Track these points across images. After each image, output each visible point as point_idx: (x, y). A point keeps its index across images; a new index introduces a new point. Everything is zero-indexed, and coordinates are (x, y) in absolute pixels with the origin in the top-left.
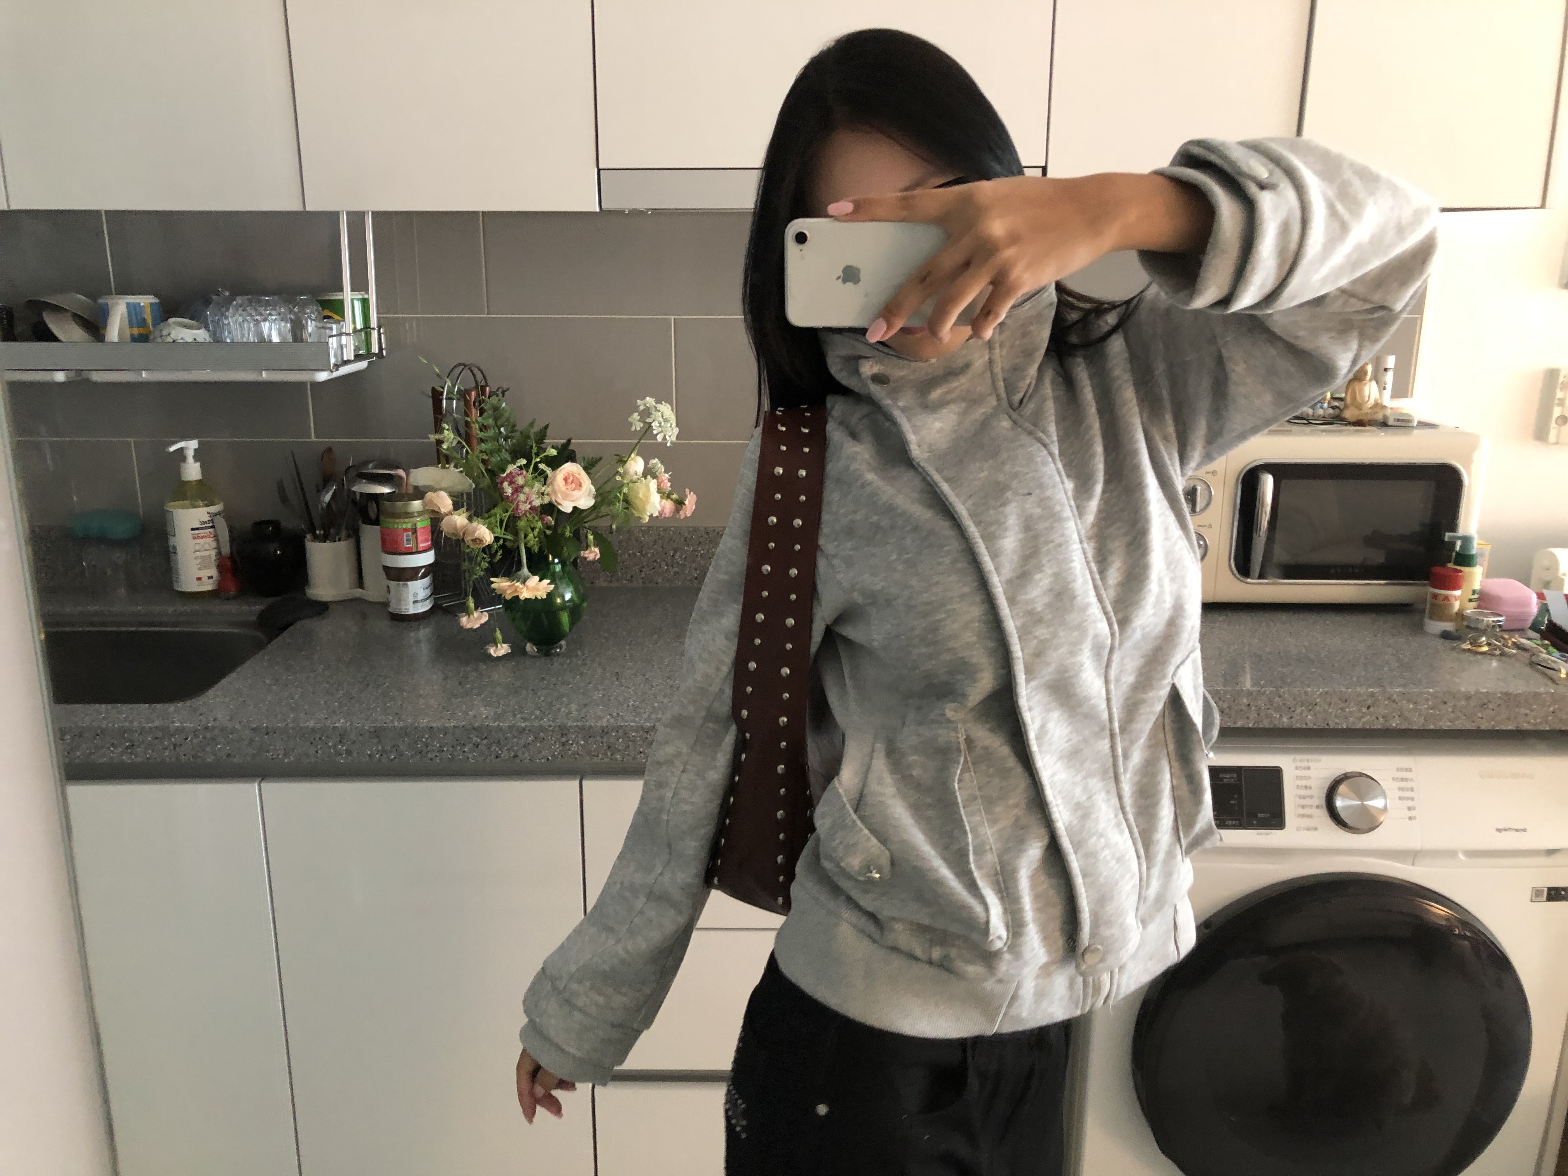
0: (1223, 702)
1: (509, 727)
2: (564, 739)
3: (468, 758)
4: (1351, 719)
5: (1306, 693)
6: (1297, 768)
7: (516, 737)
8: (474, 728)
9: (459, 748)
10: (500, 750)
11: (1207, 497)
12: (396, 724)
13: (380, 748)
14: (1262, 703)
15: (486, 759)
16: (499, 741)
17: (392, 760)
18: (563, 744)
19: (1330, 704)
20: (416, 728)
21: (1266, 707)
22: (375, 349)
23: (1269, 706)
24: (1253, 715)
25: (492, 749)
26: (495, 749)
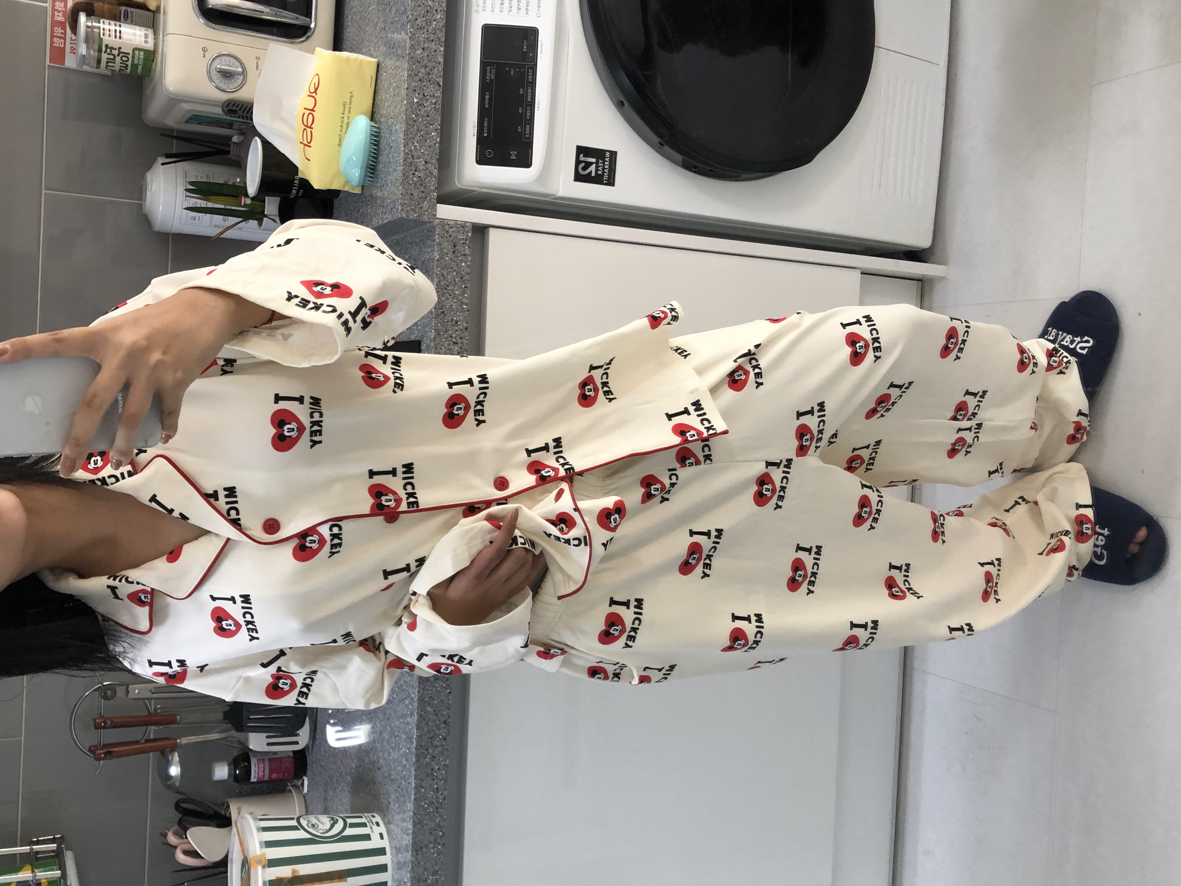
0: (419, 72)
1: (417, 729)
3: (445, 765)
6: (484, 10)
7: (427, 723)
8: (418, 761)
9: (435, 774)
10: (439, 737)
11: (228, 58)
12: (410, 832)
13: (432, 846)
14: (422, 37)
15: (446, 749)
16: (431, 738)
17: (444, 834)
20: (414, 813)
21: (427, 33)
22: (54, 846)
23: (425, 30)
24: (433, 46)
25: (437, 744)
26: (438, 741)
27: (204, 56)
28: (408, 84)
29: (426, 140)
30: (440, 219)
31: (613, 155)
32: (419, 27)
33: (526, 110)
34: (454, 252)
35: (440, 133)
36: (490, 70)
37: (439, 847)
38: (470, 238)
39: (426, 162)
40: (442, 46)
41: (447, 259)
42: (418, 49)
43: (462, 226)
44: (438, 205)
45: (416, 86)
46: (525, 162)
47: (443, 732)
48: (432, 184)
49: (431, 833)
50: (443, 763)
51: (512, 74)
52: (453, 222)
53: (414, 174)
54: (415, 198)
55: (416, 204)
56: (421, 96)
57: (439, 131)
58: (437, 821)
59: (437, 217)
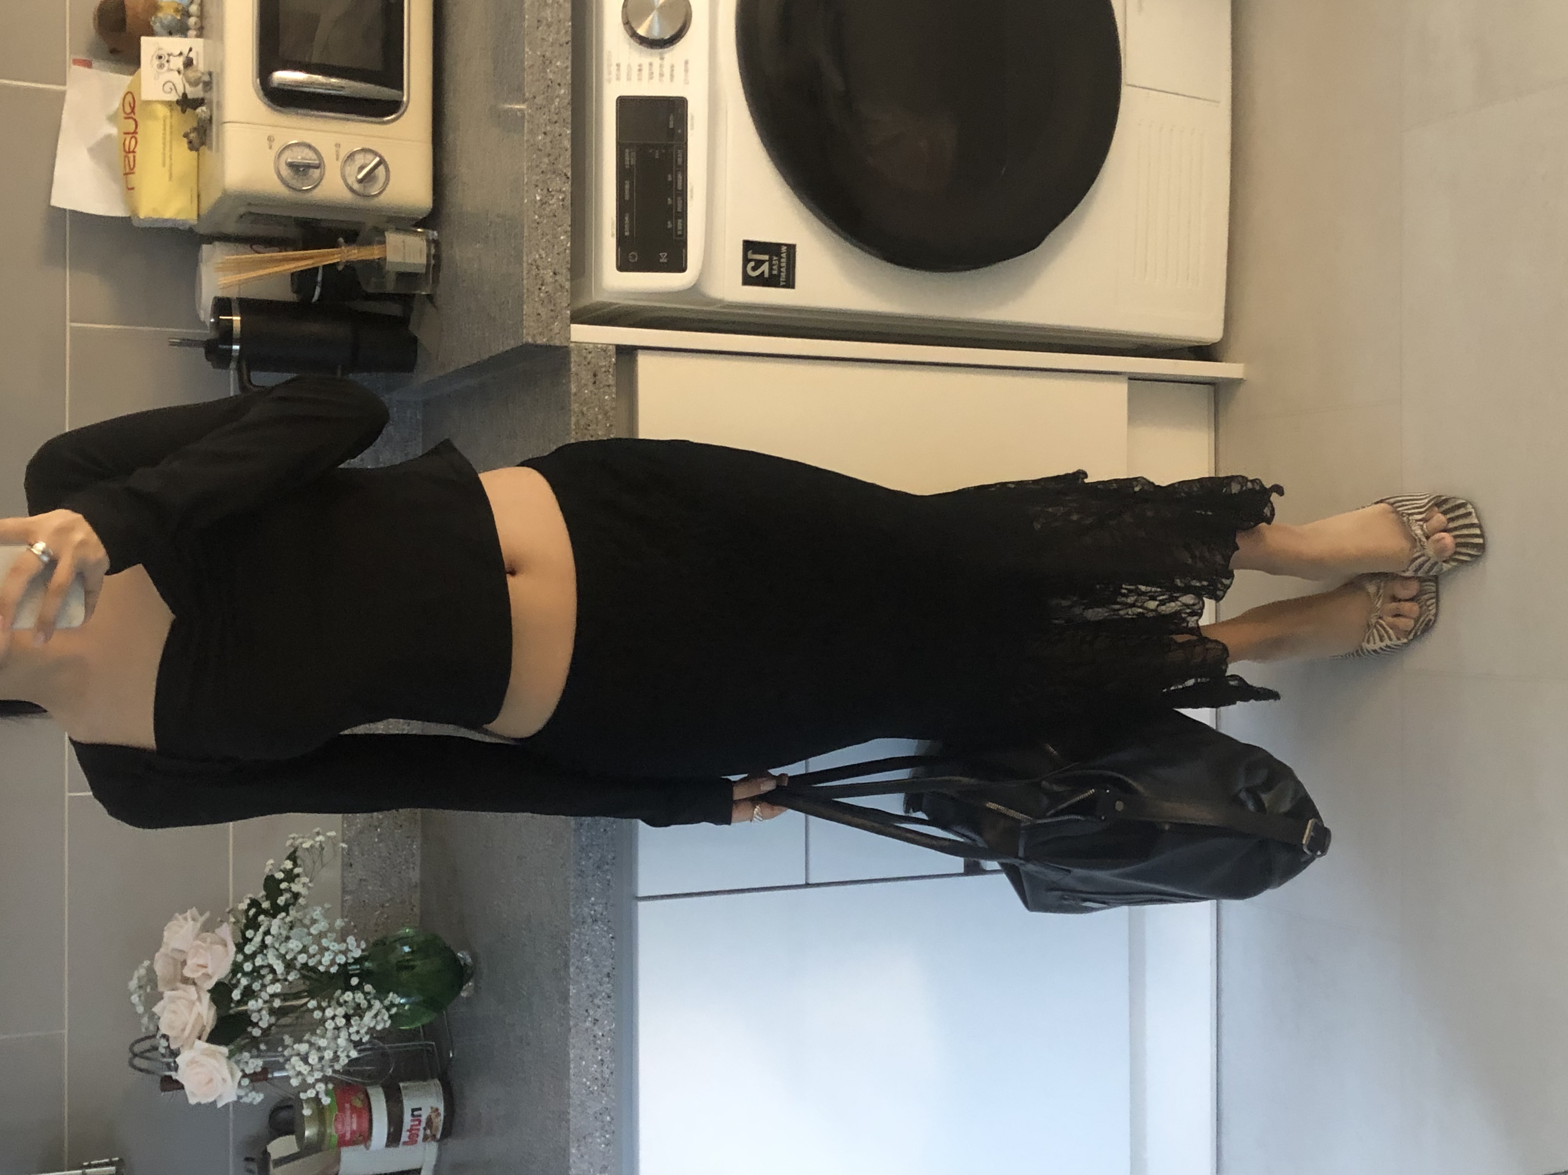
0: (541, 163)
2: (590, 920)
3: (610, 1030)
4: (561, 16)
5: (532, 66)
6: (618, 79)
7: (586, 977)
8: (575, 1026)
9: (598, 1042)
10: (600, 995)
11: (300, 149)
13: (598, 1134)
14: (543, 118)
15: (612, 1009)
16: (590, 996)
17: (612, 1119)
18: (595, 921)
19: (543, 39)
21: (548, 113)
22: (111, 1169)
23: (546, 110)
24: (557, 129)
25: (600, 1003)
26: (600, 1000)
27: (270, 147)
28: (528, 178)
29: (554, 246)
30: (575, 342)
31: (792, 248)
32: (539, 107)
33: (676, 201)
34: (595, 383)
35: (571, 236)
36: (630, 153)
37: (607, 1136)
38: (614, 364)
39: (555, 274)
40: (567, 128)
41: (586, 391)
42: (538, 135)
43: (604, 349)
44: (572, 325)
45: (537, 180)
46: (678, 264)
47: (607, 988)
48: (564, 300)
49: (596, 1118)
50: (608, 1028)
51: (657, 157)
52: (591, 346)
53: (540, 289)
54: (544, 317)
55: (545, 325)
56: (545, 191)
57: (570, 234)
58: (603, 1102)
59: (572, 339)
